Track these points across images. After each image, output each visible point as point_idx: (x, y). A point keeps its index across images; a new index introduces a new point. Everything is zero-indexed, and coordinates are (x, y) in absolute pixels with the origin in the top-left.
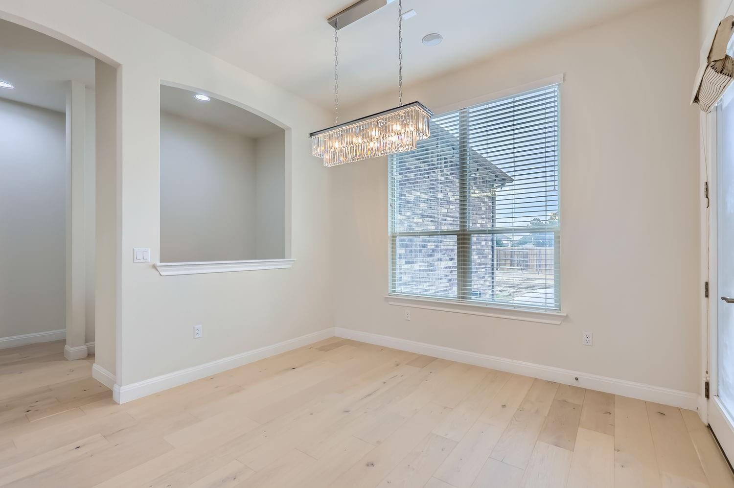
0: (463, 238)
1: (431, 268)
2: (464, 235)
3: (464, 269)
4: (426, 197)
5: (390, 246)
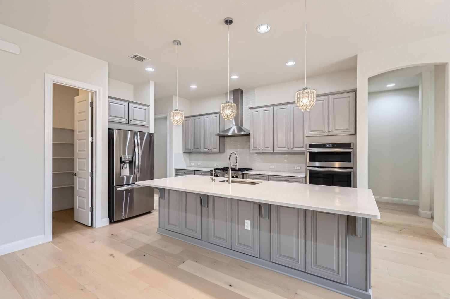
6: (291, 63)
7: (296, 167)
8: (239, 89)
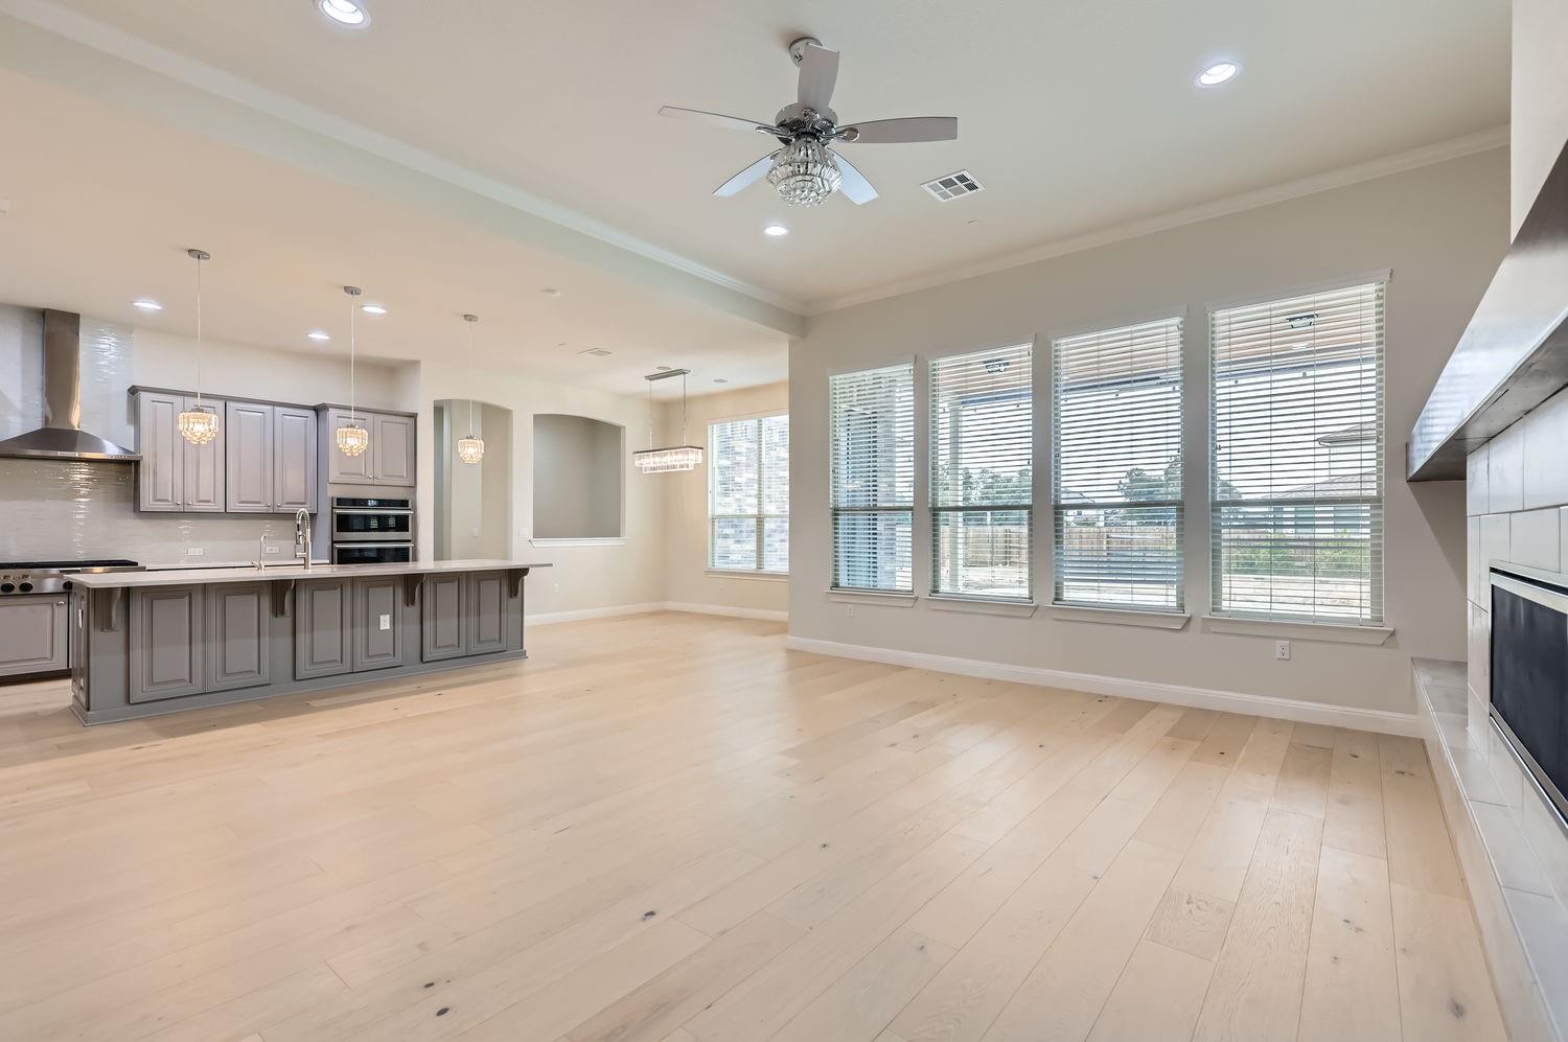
6: (318, 336)
7: (268, 548)
8: (78, 315)
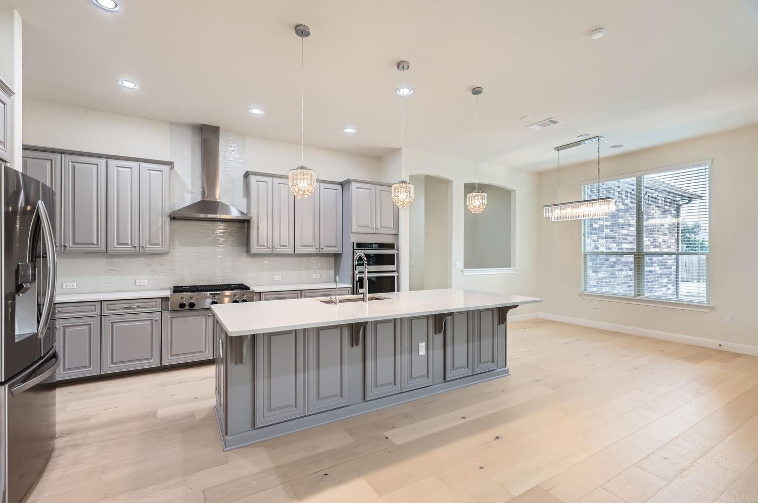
0: (639, 257)
1: (613, 276)
2: (639, 255)
3: (639, 277)
4: (609, 223)
5: (582, 260)
6: (350, 130)
7: (314, 275)
8: (219, 127)
